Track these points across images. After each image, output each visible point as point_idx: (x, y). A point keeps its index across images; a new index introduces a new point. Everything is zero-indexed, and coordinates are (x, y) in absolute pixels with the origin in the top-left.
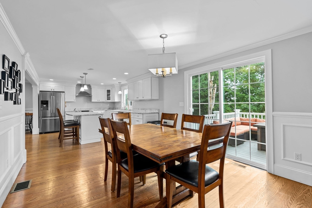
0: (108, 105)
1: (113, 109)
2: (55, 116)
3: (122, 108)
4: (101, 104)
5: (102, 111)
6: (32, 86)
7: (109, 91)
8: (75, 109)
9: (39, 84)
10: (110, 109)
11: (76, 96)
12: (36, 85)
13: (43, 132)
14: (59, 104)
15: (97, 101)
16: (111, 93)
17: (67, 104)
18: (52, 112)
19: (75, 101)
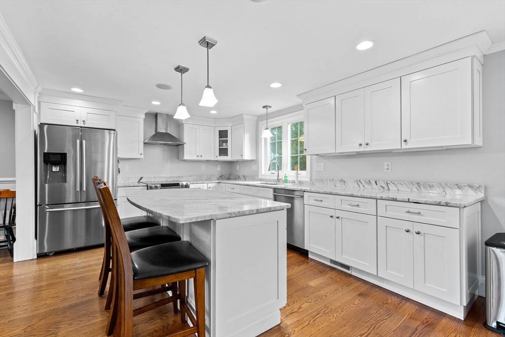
0: (219, 168)
1: (229, 179)
2: (88, 202)
3: (260, 177)
4: (203, 167)
5: (210, 185)
6: (14, 104)
7: (223, 134)
8: (142, 178)
9: (39, 103)
10: (223, 179)
11: (145, 143)
12: (26, 102)
13: (51, 252)
14: (99, 165)
15: (195, 158)
16: (229, 139)
17: (120, 166)
18: (78, 189)
19: (142, 157)
